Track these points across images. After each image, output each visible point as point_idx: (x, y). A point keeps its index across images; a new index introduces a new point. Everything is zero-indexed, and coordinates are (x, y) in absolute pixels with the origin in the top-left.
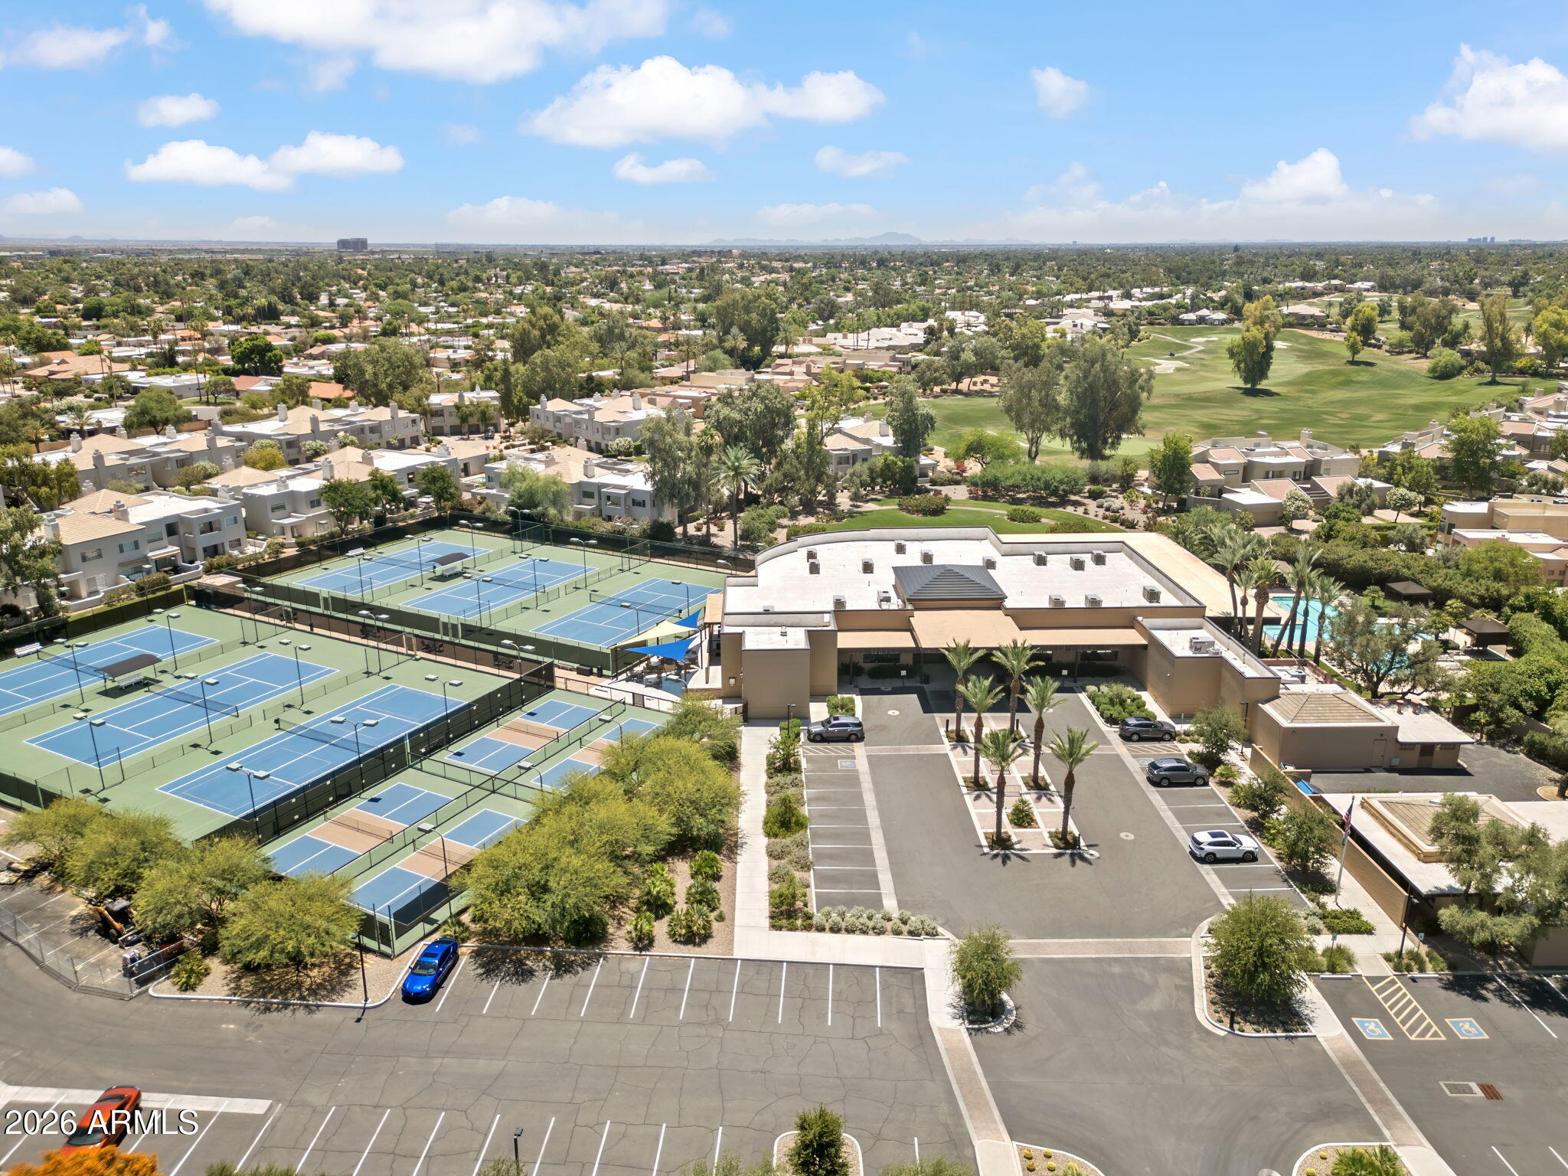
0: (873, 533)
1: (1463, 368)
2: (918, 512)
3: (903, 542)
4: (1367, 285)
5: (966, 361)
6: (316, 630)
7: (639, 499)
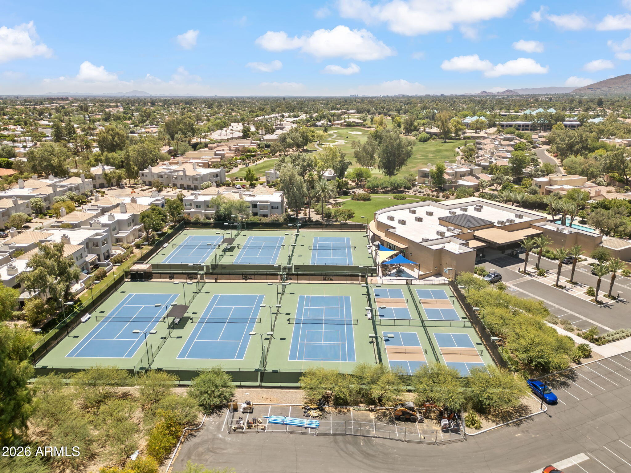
0: (395, 207)
1: (429, 138)
2: (362, 200)
3: (414, 209)
4: (353, 111)
5: (289, 143)
6: (218, 281)
7: (275, 206)
